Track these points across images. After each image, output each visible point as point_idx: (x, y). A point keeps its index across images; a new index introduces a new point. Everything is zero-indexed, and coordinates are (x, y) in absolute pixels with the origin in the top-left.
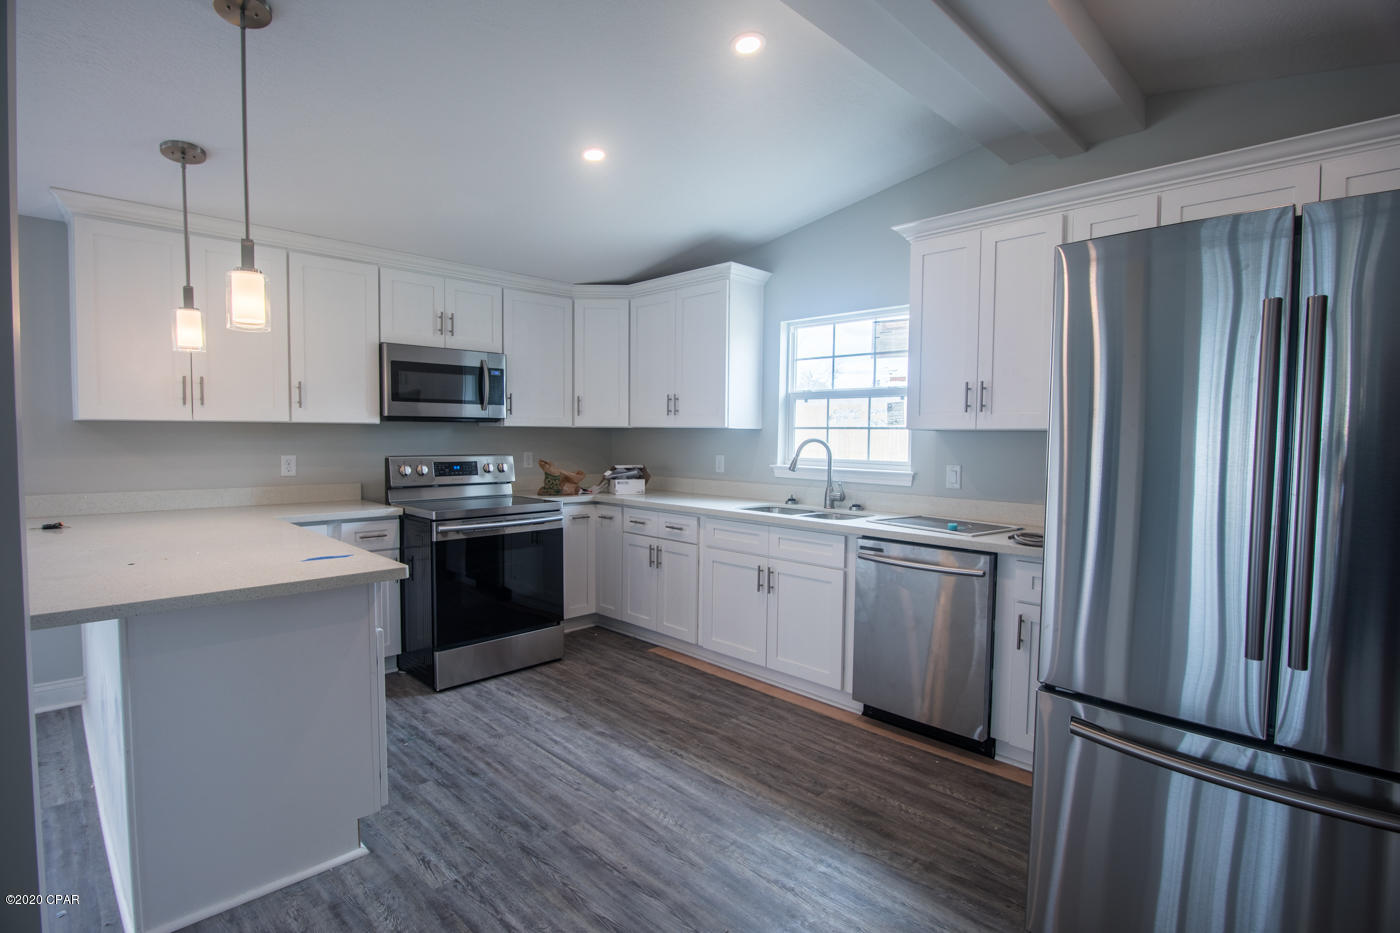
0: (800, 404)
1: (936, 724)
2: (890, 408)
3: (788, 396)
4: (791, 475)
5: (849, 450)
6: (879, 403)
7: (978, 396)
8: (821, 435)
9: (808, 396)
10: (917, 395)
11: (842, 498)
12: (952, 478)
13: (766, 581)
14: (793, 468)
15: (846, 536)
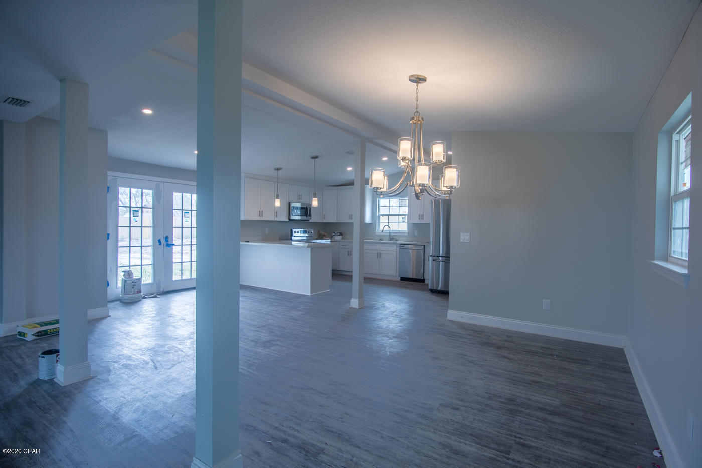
0: (381, 217)
1: (414, 277)
2: (403, 219)
3: (378, 215)
4: (382, 234)
5: (394, 228)
6: (401, 218)
7: (421, 217)
8: (387, 224)
9: (383, 215)
10: (409, 216)
11: (393, 238)
12: (416, 233)
13: (379, 255)
14: (382, 232)
15: (397, 244)
